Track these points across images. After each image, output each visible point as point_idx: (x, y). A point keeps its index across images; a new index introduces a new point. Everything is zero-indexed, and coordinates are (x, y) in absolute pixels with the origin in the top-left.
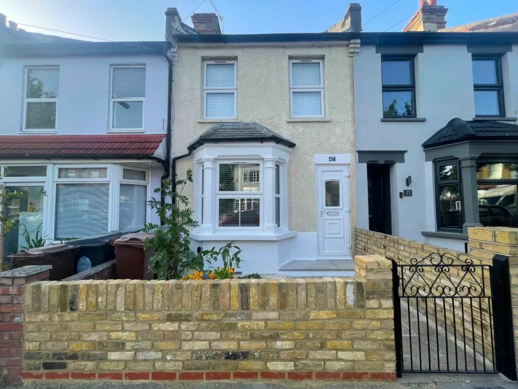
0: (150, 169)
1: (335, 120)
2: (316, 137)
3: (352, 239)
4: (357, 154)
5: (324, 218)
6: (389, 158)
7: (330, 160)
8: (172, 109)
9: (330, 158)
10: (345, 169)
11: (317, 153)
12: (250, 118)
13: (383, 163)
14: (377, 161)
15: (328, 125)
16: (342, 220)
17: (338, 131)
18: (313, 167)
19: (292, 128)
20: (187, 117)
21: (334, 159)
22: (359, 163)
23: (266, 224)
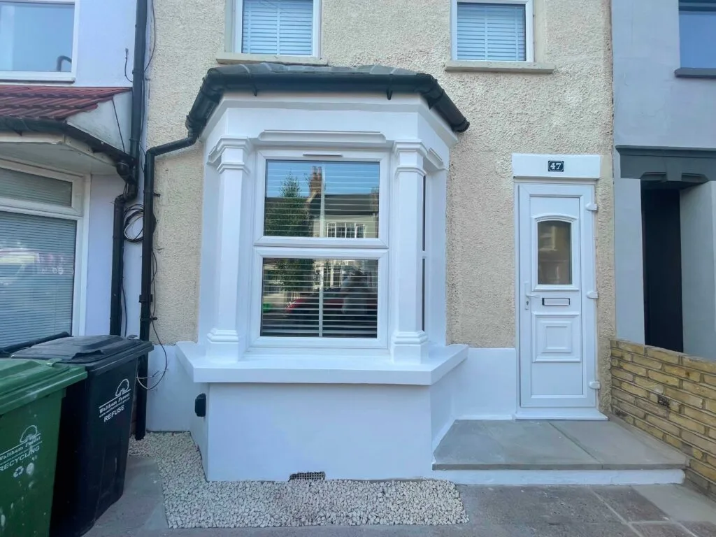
0: (88, 177)
1: (564, 69)
2: (516, 112)
3: (600, 365)
4: (618, 155)
5: (535, 313)
6: (694, 167)
7: (550, 169)
8: (150, 25)
9: (550, 163)
10: (587, 190)
11: (518, 150)
12: (351, 55)
13: (679, 178)
14: (664, 175)
15: (547, 80)
16: (578, 319)
17: (573, 97)
18: (508, 184)
19: (458, 85)
20: (189, 48)
21: (560, 167)
22: (622, 177)
23: (397, 334)
